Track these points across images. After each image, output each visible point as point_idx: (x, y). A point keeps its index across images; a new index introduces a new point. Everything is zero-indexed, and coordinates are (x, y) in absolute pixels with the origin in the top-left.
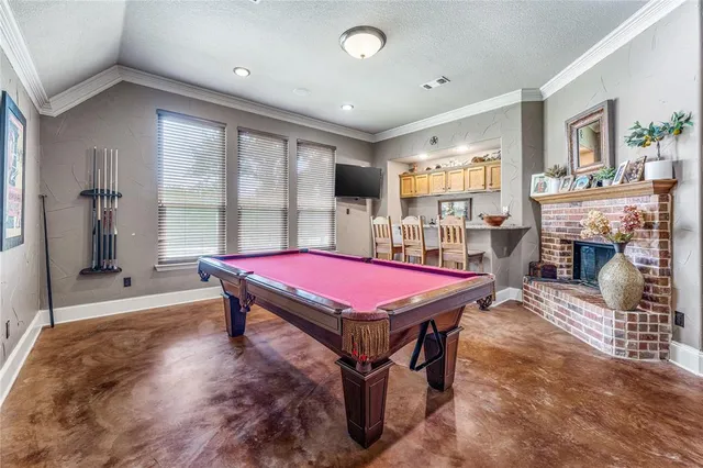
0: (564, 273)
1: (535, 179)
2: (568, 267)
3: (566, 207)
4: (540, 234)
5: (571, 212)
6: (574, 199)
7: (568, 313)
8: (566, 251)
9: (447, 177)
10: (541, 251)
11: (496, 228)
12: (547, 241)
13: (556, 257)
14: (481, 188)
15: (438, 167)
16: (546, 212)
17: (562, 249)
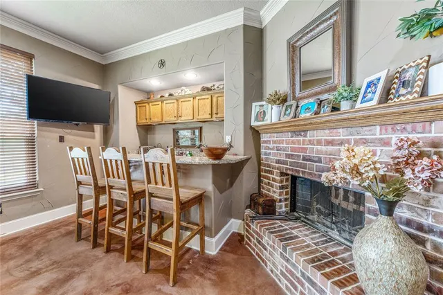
0: (282, 208)
1: (256, 107)
2: (286, 200)
3: (287, 137)
4: (259, 164)
5: (293, 142)
6: (298, 128)
7: (302, 285)
8: (284, 183)
9: (178, 105)
10: (260, 181)
11: (216, 162)
12: (266, 171)
13: (276, 191)
14: (207, 116)
15: (171, 95)
16: (266, 142)
17: (281, 182)
